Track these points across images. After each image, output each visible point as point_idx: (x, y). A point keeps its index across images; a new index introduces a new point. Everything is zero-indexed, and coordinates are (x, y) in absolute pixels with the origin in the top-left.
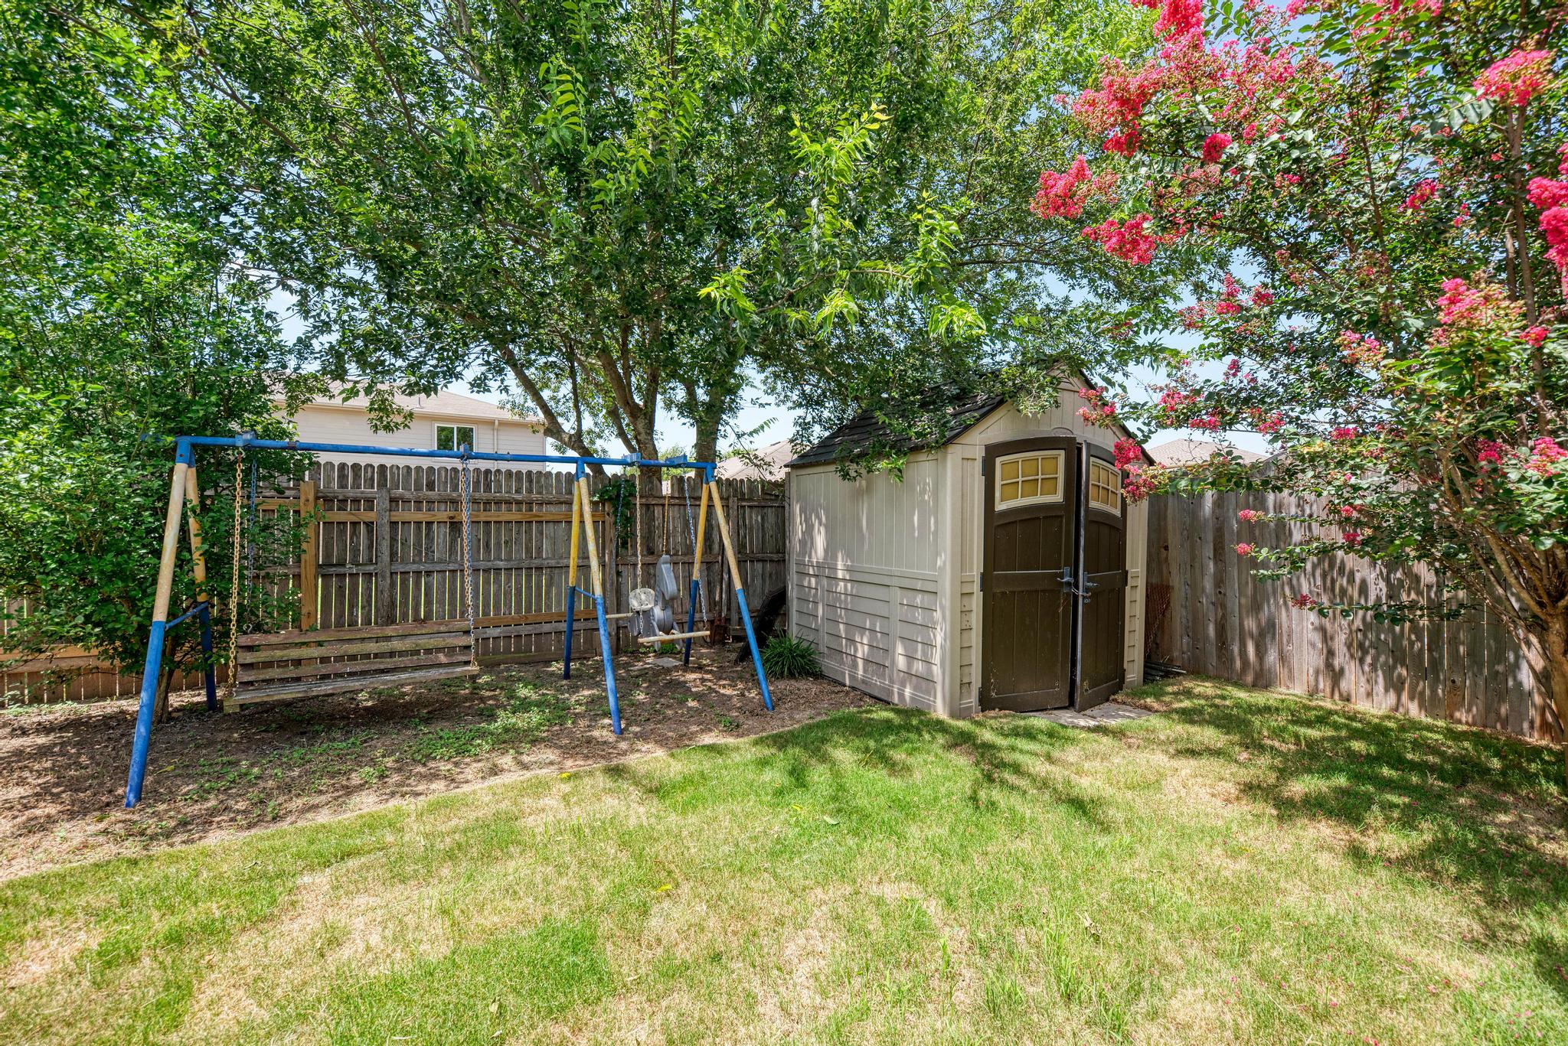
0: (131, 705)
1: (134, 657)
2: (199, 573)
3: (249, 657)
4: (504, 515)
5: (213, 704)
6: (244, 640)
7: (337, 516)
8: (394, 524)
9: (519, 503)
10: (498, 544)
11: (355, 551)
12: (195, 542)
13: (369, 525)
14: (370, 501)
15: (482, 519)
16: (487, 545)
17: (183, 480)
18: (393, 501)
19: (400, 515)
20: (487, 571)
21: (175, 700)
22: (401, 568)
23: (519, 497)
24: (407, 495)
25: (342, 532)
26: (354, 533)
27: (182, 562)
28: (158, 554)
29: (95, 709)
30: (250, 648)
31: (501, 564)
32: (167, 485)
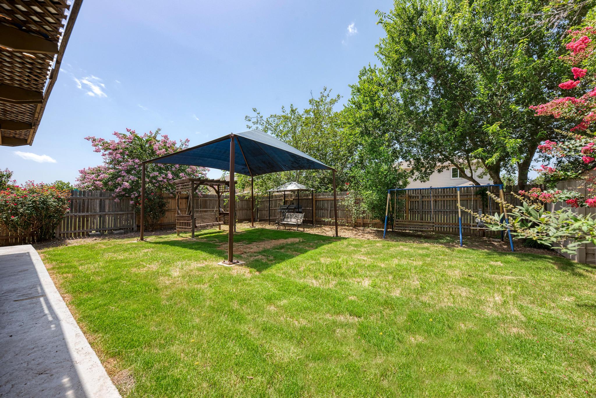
0: (383, 230)
1: (384, 221)
2: (391, 209)
3: (397, 223)
4: (448, 199)
5: (393, 231)
6: (396, 220)
7: (412, 200)
8: (423, 201)
9: (452, 196)
10: (447, 206)
11: (416, 207)
12: (390, 205)
13: (418, 202)
14: (418, 197)
15: (443, 200)
16: (444, 206)
17: (389, 195)
18: (423, 197)
19: (424, 199)
20: (444, 212)
21: (388, 230)
22: (424, 210)
23: (452, 194)
24: (425, 195)
25: (413, 203)
26: (415, 203)
27: (389, 208)
28: (386, 206)
29: (379, 229)
30: (397, 221)
31: (448, 210)
32: (387, 196)
